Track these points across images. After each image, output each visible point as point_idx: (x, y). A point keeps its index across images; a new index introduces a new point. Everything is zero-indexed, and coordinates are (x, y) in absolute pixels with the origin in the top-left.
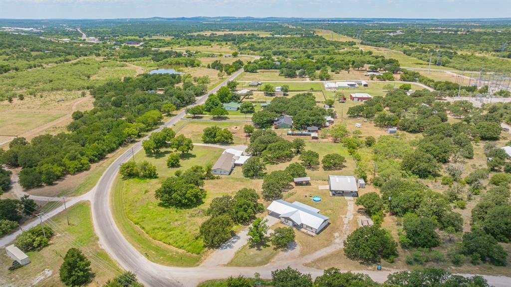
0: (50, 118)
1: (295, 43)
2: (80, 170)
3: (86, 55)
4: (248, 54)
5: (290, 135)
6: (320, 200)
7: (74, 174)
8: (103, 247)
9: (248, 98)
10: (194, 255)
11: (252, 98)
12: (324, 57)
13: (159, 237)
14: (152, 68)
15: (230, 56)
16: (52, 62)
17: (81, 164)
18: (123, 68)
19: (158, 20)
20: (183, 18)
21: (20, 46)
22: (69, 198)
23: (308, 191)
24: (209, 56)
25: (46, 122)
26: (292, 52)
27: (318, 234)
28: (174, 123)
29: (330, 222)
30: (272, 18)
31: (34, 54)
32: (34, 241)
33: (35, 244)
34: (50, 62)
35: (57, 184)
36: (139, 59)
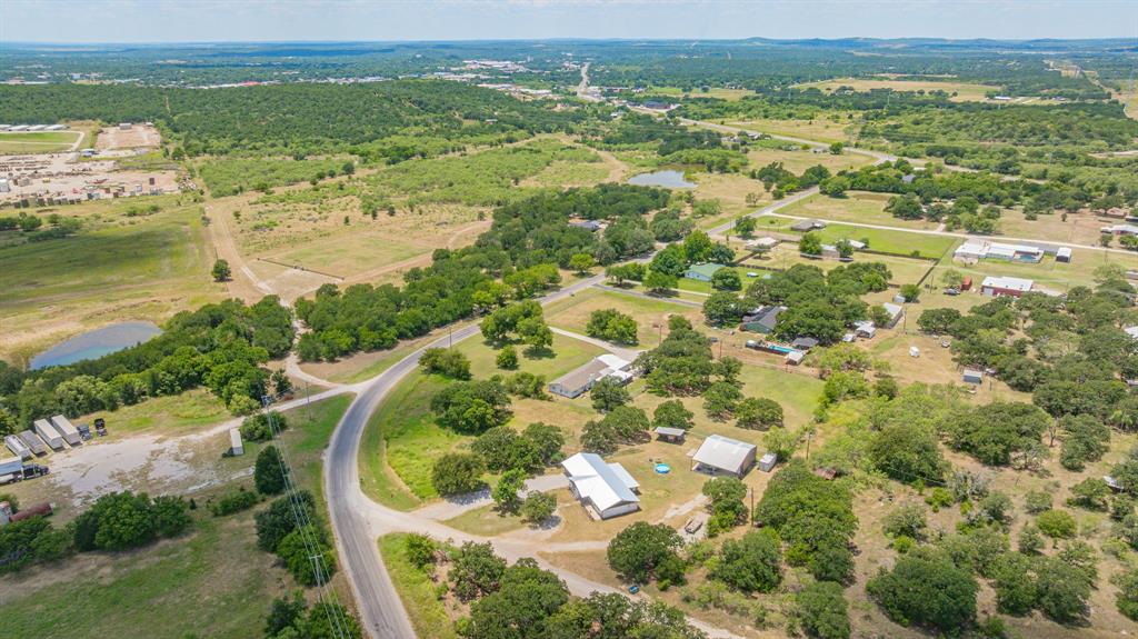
0: (404, 254)
1: (999, 129)
2: (378, 347)
3: (549, 131)
4: (872, 149)
5: (751, 347)
6: (667, 472)
7: (369, 351)
8: (324, 458)
9: (759, 258)
10: (417, 498)
11: (768, 258)
12: (1046, 171)
13: (395, 463)
14: (644, 169)
15: (824, 151)
16: (484, 143)
17: (382, 339)
18: (591, 164)
19: (759, 44)
20: (816, 42)
21: (451, 109)
22: (335, 385)
23: (665, 452)
24: (780, 148)
25: (395, 260)
26: (975, 152)
27: (604, 519)
28: (574, 292)
29: (641, 507)
30: (1049, 40)
31: (467, 123)
32: (256, 429)
33: (257, 434)
34: (481, 143)
35: (338, 361)
36: (636, 146)
